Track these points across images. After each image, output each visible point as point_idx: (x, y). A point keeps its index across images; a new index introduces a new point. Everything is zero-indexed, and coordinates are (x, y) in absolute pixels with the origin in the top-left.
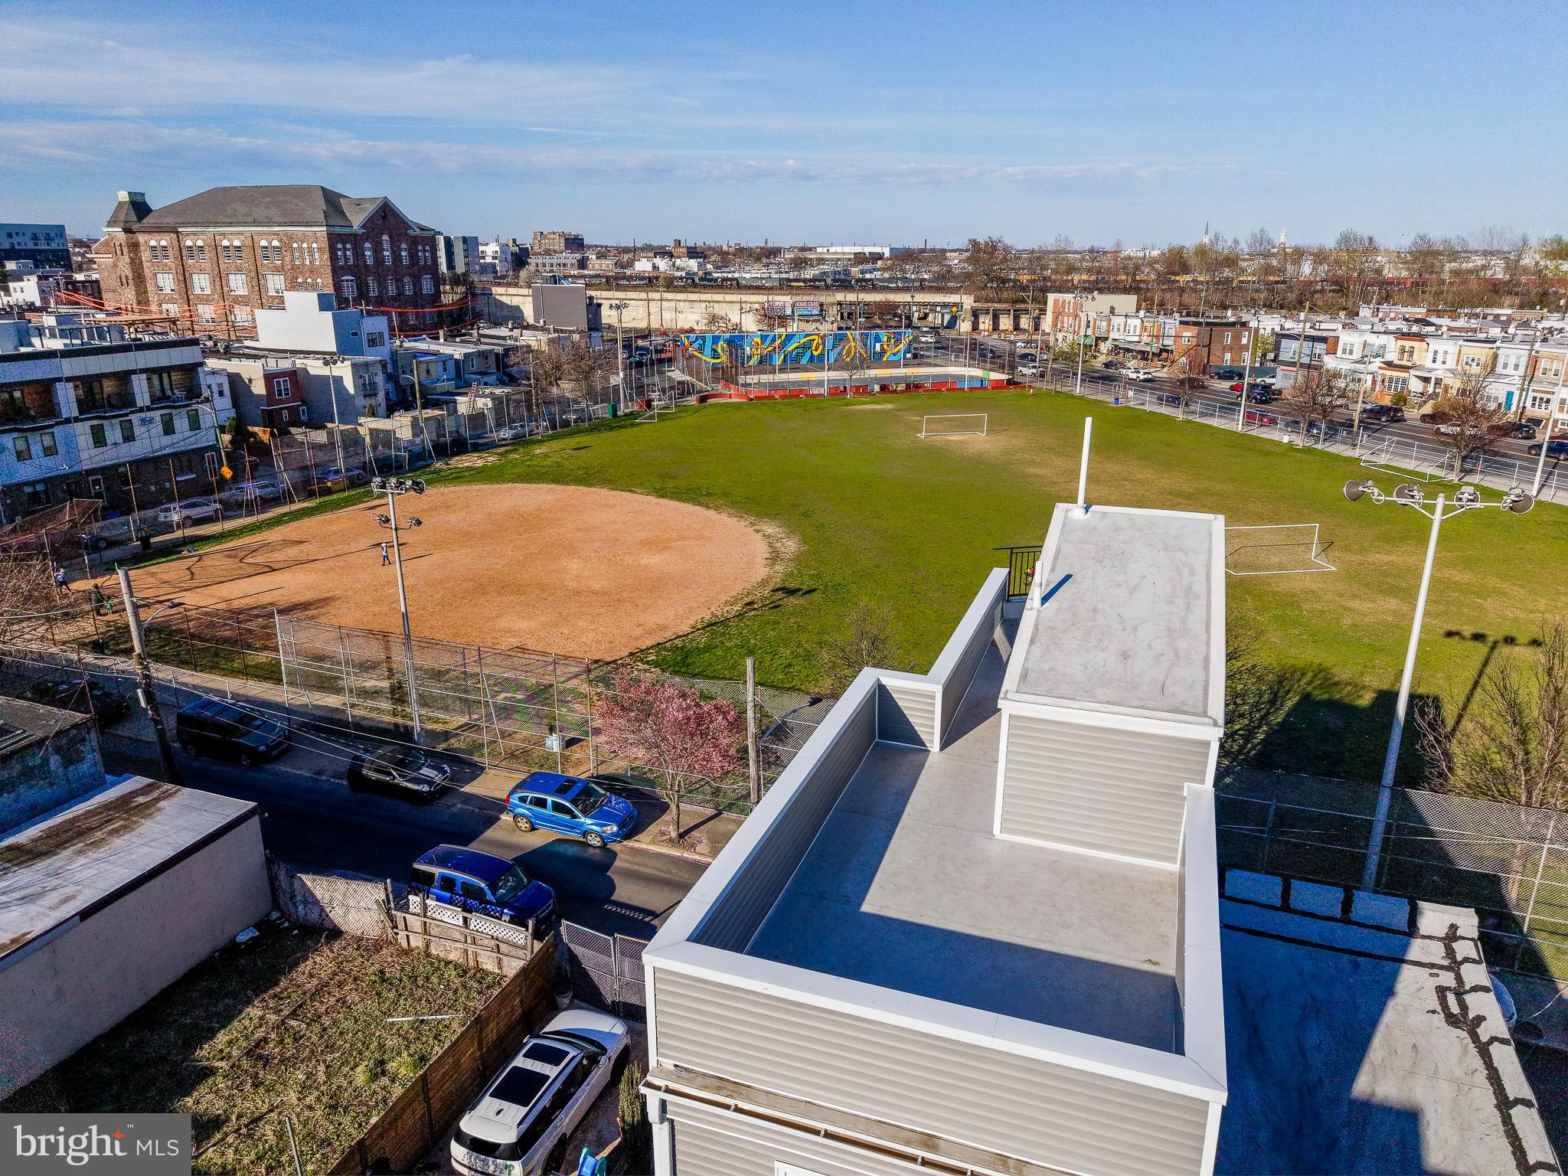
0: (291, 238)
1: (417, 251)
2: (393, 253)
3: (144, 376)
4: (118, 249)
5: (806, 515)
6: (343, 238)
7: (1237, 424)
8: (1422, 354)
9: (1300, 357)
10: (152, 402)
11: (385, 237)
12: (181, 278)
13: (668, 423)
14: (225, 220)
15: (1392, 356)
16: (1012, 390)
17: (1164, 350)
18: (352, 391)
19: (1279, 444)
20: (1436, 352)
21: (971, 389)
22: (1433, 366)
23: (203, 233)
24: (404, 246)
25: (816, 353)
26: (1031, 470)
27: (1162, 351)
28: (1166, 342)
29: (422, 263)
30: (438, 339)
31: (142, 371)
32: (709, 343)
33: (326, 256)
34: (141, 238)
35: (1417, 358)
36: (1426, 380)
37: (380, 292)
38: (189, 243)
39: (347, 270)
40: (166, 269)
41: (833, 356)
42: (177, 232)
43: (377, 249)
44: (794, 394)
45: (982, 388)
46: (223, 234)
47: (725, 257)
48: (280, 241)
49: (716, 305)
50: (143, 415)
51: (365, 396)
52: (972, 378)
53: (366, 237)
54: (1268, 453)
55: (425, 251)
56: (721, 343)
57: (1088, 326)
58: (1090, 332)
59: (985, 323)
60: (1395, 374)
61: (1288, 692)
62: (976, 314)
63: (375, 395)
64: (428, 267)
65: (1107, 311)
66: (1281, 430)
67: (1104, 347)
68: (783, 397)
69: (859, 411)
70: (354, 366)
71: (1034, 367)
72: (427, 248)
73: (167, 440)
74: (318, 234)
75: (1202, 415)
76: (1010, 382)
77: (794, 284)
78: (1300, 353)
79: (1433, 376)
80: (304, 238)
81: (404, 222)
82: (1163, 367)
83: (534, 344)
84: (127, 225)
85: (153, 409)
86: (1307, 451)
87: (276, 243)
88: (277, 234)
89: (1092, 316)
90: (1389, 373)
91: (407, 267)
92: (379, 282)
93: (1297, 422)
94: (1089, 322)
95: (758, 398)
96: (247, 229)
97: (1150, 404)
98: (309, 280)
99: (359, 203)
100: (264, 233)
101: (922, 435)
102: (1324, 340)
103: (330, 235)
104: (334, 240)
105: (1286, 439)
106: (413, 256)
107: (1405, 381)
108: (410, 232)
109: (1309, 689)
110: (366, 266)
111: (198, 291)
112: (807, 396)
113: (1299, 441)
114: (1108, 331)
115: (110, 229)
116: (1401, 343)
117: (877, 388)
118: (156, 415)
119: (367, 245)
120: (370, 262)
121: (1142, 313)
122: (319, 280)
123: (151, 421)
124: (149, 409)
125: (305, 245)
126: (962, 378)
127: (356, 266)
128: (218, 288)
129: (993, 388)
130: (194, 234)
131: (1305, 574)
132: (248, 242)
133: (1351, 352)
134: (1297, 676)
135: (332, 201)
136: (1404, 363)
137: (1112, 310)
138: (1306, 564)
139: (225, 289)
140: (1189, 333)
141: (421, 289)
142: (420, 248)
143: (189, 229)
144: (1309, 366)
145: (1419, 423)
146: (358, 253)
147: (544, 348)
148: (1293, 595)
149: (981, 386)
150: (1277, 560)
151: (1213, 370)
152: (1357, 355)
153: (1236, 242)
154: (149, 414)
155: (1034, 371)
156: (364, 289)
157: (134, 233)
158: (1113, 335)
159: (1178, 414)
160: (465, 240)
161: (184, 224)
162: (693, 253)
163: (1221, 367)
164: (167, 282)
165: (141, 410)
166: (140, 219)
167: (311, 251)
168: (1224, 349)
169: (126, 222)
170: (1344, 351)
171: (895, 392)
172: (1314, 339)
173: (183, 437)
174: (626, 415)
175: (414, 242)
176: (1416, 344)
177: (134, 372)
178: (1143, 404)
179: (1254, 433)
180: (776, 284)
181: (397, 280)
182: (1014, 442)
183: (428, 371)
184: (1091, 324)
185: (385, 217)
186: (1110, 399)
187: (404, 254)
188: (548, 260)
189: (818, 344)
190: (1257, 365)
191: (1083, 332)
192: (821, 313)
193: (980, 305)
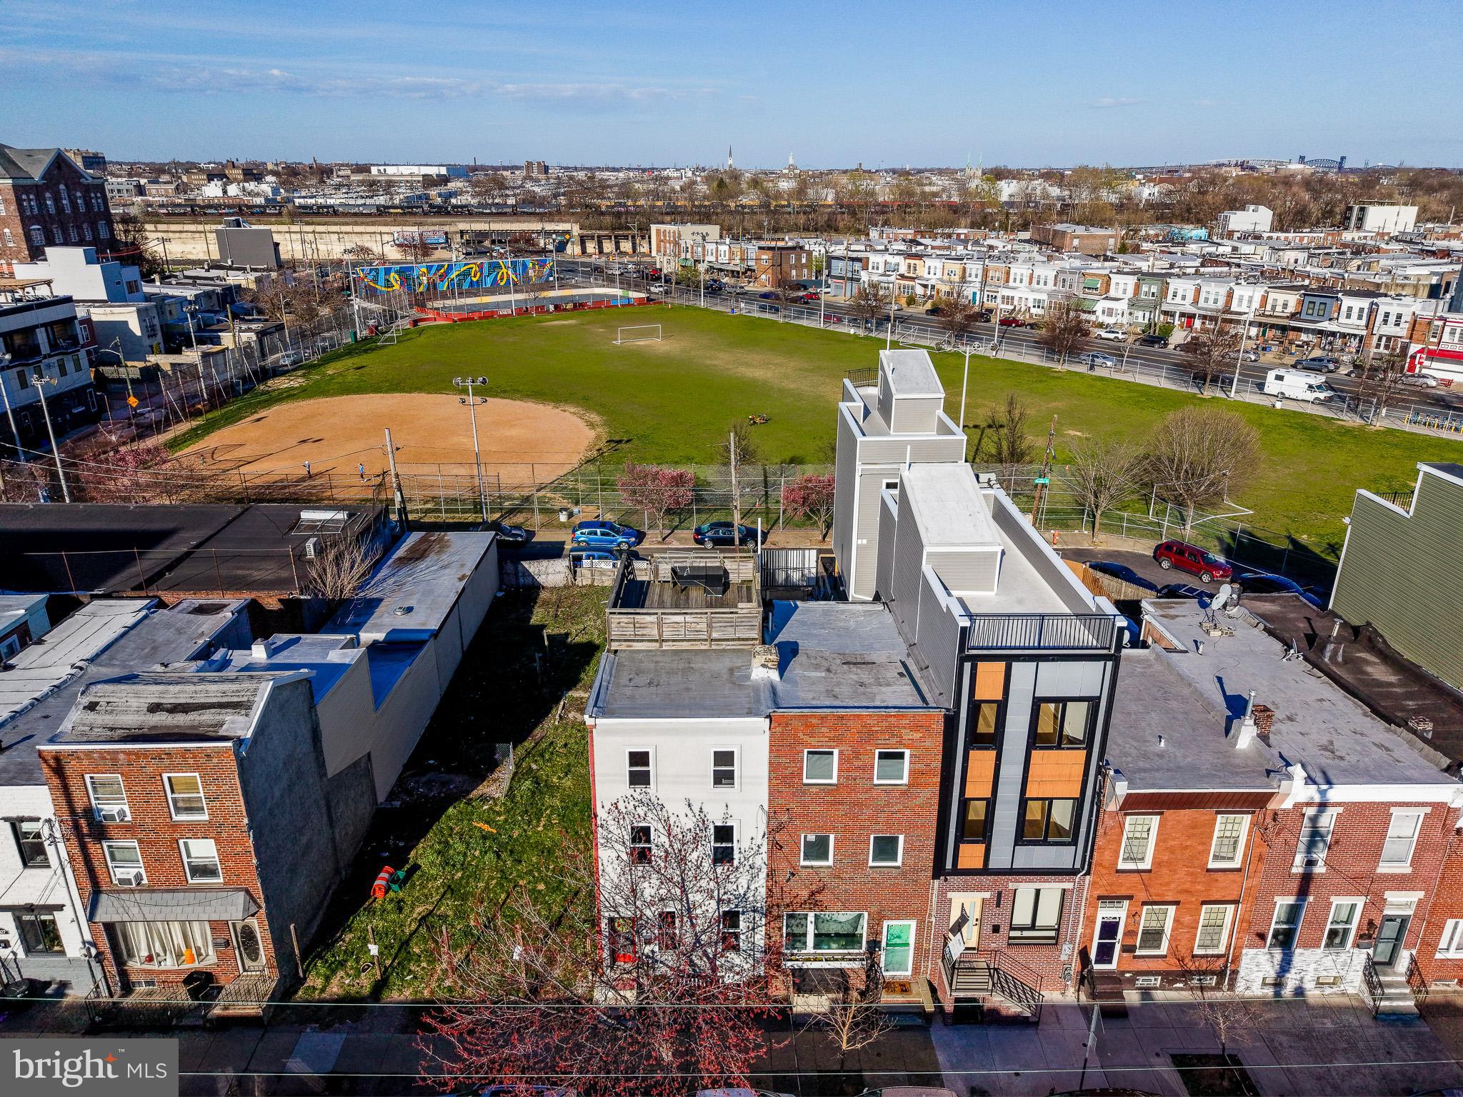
2: (71, 201)
6: (27, 189)
7: (820, 323)
8: (922, 268)
9: (845, 273)
11: (62, 187)
15: (903, 269)
16: (652, 306)
17: (749, 269)
18: (138, 332)
19: (846, 334)
20: (929, 268)
21: (622, 306)
22: (928, 276)
24: (79, 194)
25: (475, 279)
26: (709, 362)
27: (747, 270)
28: (750, 264)
29: (96, 209)
32: (382, 274)
33: (13, 207)
35: (919, 272)
36: (925, 286)
37: (65, 239)
39: (34, 219)
41: (489, 281)
43: (57, 199)
44: (488, 315)
45: (629, 305)
51: (148, 337)
52: (621, 297)
53: (46, 187)
54: (843, 342)
55: (97, 198)
56: (392, 274)
57: (687, 251)
58: (689, 256)
59: (591, 247)
60: (907, 283)
62: (583, 239)
63: (155, 335)
64: (102, 213)
65: (700, 238)
66: (847, 326)
67: (701, 268)
68: (480, 318)
70: (139, 311)
71: (660, 286)
72: (99, 195)
74: (3, 187)
75: (795, 318)
76: (648, 299)
77: (392, 211)
78: (845, 270)
79: (930, 283)
82: (749, 282)
83: (244, 284)
86: (866, 338)
89: (690, 243)
90: (903, 282)
91: (84, 215)
92: (62, 229)
94: (686, 247)
95: (460, 319)
97: (757, 312)
101: (617, 342)
102: (859, 260)
103: (15, 187)
104: (18, 192)
105: (852, 331)
106: (88, 203)
107: (913, 288)
108: (83, 181)
110: (49, 215)
113: (861, 333)
114: (704, 255)
116: (908, 261)
117: (552, 308)
119: (48, 195)
120: (52, 211)
121: (728, 241)
122: (7, 230)
123: (52, 365)
126: (610, 297)
127: (41, 215)
129: (639, 305)
133: (878, 268)
136: (911, 275)
137: (705, 236)
140: (765, 256)
141: (99, 233)
142: (92, 195)
144: (852, 279)
145: (925, 316)
146: (41, 201)
147: (253, 286)
149: (629, 303)
152: (881, 270)
155: (661, 289)
156: (51, 237)
158: (707, 258)
159: (778, 318)
168: (791, 267)
170: (873, 268)
171: (565, 310)
172: (853, 259)
173: (72, 378)
174: (364, 339)
175: (87, 190)
176: (917, 262)
178: (752, 312)
179: (831, 329)
180: (374, 210)
181: (77, 227)
182: (685, 344)
184: (689, 250)
185: (59, 168)
186: (727, 309)
187: (80, 201)
189: (476, 272)
190: (814, 278)
191: (683, 256)
192: (447, 242)
193: (585, 232)
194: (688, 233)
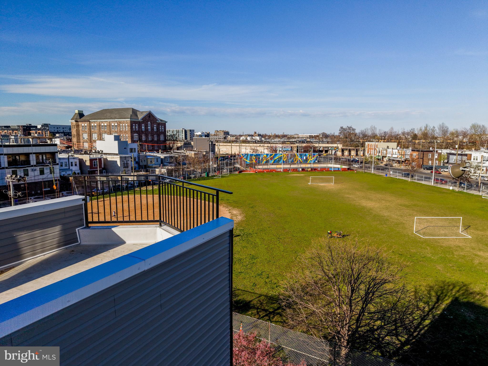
0: (120, 122)
1: (159, 127)
2: (151, 127)
3: (34, 155)
4: (73, 126)
5: (252, 207)
6: (135, 123)
7: (432, 183)
9: (457, 161)
10: (37, 163)
11: (149, 123)
12: (90, 135)
13: (224, 178)
14: (103, 118)
16: (349, 171)
18: (119, 166)
19: (449, 190)
21: (334, 171)
23: (96, 122)
24: (155, 125)
25: (284, 160)
27: (405, 160)
28: (407, 157)
29: (161, 131)
30: (159, 152)
31: (34, 153)
32: (249, 156)
33: (129, 128)
34: (80, 123)
37: (146, 139)
38: (93, 125)
39: (136, 132)
40: (86, 132)
42: (90, 122)
43: (146, 126)
44: (272, 171)
46: (102, 122)
47: (270, 137)
48: (117, 124)
49: (258, 147)
50: (33, 168)
51: (124, 167)
52: (334, 168)
53: (143, 122)
54: (444, 193)
56: (253, 157)
57: (379, 153)
58: (380, 154)
59: (346, 153)
61: (446, 296)
62: (343, 150)
63: (128, 167)
64: (163, 132)
65: (386, 147)
66: (449, 185)
67: (385, 159)
68: (267, 172)
69: (291, 176)
70: (121, 157)
71: (358, 165)
72: (163, 126)
73: (41, 177)
74: (128, 121)
75: (418, 180)
76: (348, 169)
78: (457, 160)
80: (124, 122)
81: (156, 119)
82: (406, 165)
83: (189, 155)
84: (76, 120)
85: (37, 166)
86: (460, 192)
87: (116, 124)
88: (116, 121)
89: (381, 149)
91: (156, 132)
92: (146, 136)
93: (456, 182)
94: (380, 151)
95: (259, 172)
96: (109, 120)
97: (399, 176)
98: (124, 135)
99: (142, 113)
100: (113, 121)
101: (310, 183)
103: (131, 122)
104: (132, 123)
105: (451, 188)
106: (158, 129)
108: (157, 121)
109: (457, 295)
110: (142, 131)
111: (94, 139)
112: (276, 171)
113: (457, 189)
114: (386, 154)
115: (72, 121)
117: (301, 169)
118: (38, 168)
119: (143, 125)
120: (143, 130)
121: (398, 148)
122: (127, 135)
123: (35, 170)
124: (35, 166)
125: (124, 125)
126: (331, 168)
127: (139, 131)
128: (99, 138)
129: (342, 171)
130: (94, 122)
131: (457, 239)
132: (109, 124)
134: (451, 287)
135: (135, 112)
137: (388, 147)
138: (457, 234)
139: (101, 138)
140: (415, 154)
141: (160, 138)
142: (160, 126)
143: (93, 121)
146: (140, 127)
147: (193, 156)
148: (450, 248)
149: (338, 170)
150: (443, 232)
151: (425, 167)
152: (479, 160)
153: (434, 127)
154: (35, 168)
155: (359, 166)
156: (141, 138)
157: (78, 122)
158: (388, 155)
159: (409, 179)
160: (190, 131)
161: (92, 119)
162: (259, 135)
163: (428, 166)
164: (86, 136)
165: (32, 166)
166: (80, 118)
167: (125, 126)
168: (429, 160)
169: (76, 119)
171: (306, 171)
172: (462, 155)
173: (47, 176)
174: (212, 176)
175: (159, 124)
177: (31, 153)
178: (396, 176)
179: (439, 186)
180: (281, 142)
181: (152, 136)
182: (344, 186)
183: (151, 162)
184: (381, 152)
185: (149, 117)
186: (384, 175)
187: (155, 128)
188: (215, 137)
189: (285, 157)
190: (442, 165)
191: (377, 154)
192: (291, 150)
193: (344, 147)
194: (382, 145)
